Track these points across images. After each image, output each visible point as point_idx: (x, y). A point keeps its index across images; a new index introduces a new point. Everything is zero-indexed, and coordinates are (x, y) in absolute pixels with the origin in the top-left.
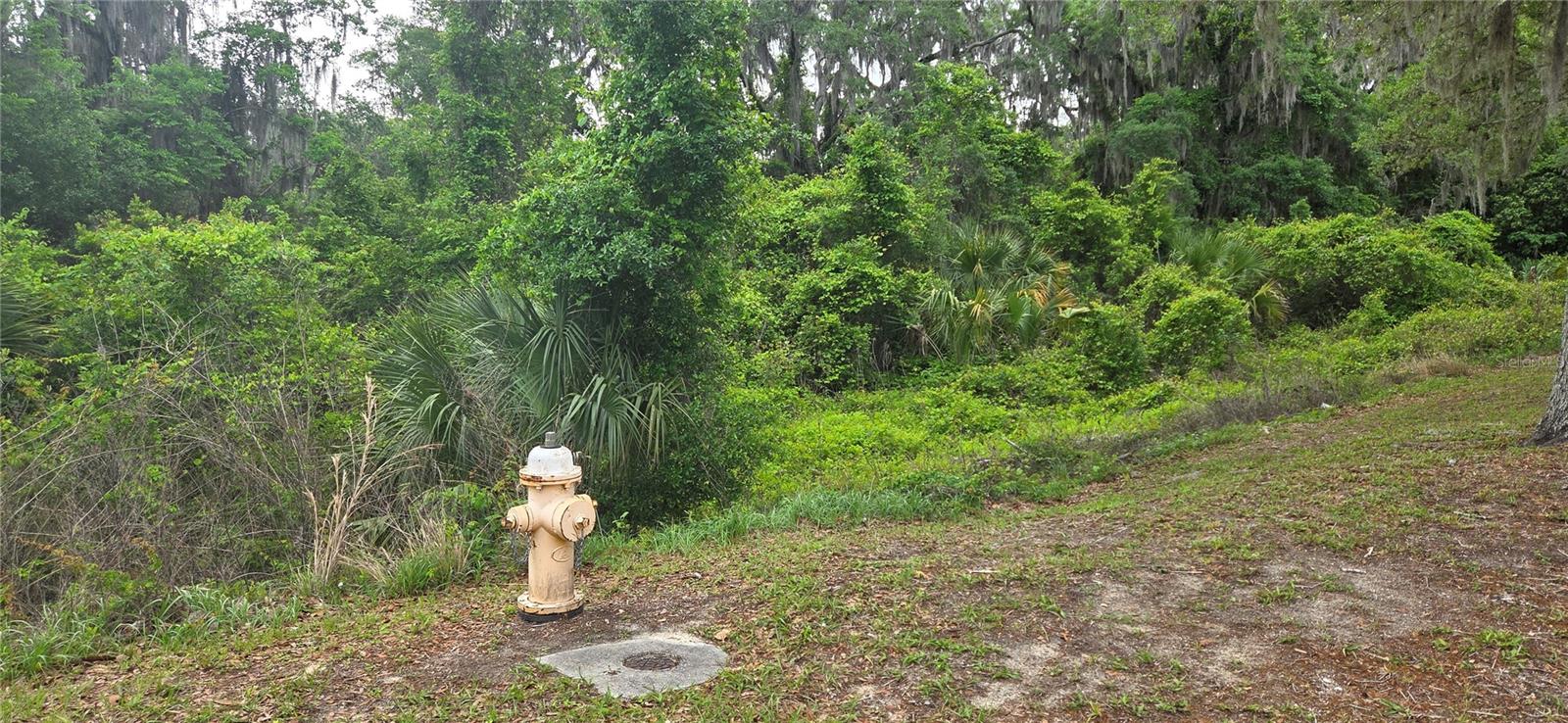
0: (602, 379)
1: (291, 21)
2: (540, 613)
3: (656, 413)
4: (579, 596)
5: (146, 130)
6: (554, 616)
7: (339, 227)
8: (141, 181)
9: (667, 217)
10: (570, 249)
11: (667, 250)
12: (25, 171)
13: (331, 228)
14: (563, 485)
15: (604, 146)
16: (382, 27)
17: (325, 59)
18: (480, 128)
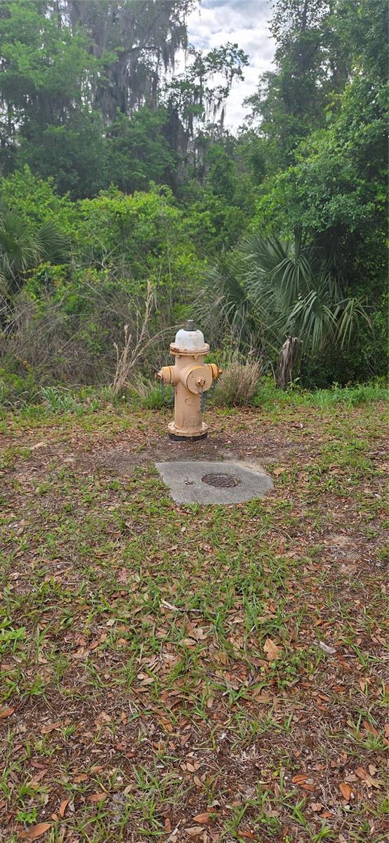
0: (315, 293)
1: (204, 77)
2: (176, 434)
3: (347, 318)
4: (204, 426)
5: (130, 148)
6: (184, 438)
7: (212, 201)
8: (125, 177)
9: (376, 183)
10: (306, 207)
11: (370, 206)
12: (76, 173)
13: (208, 201)
14: (193, 356)
15: (340, 134)
16: (262, 80)
17: (220, 99)
18: (294, 136)
